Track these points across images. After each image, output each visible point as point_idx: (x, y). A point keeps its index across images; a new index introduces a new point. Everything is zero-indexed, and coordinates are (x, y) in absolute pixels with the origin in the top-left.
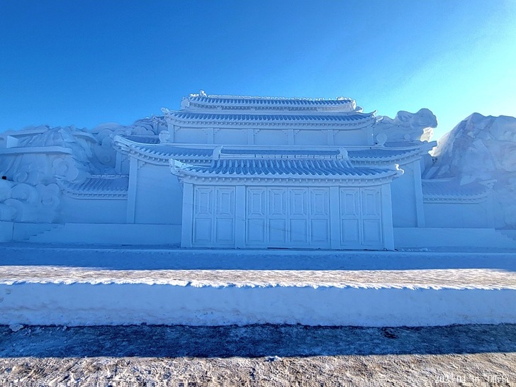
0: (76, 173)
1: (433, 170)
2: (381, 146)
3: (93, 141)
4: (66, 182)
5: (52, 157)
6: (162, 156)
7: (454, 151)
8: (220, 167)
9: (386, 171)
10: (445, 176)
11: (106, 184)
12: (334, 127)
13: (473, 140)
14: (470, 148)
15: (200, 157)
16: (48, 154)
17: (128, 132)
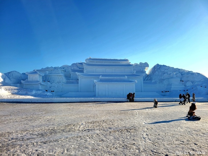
0: (65, 80)
2: (135, 73)
4: (63, 82)
5: (58, 76)
6: (86, 77)
7: (152, 74)
9: (134, 82)
10: (149, 80)
12: (124, 68)
14: (155, 73)
15: (95, 77)
17: (73, 68)
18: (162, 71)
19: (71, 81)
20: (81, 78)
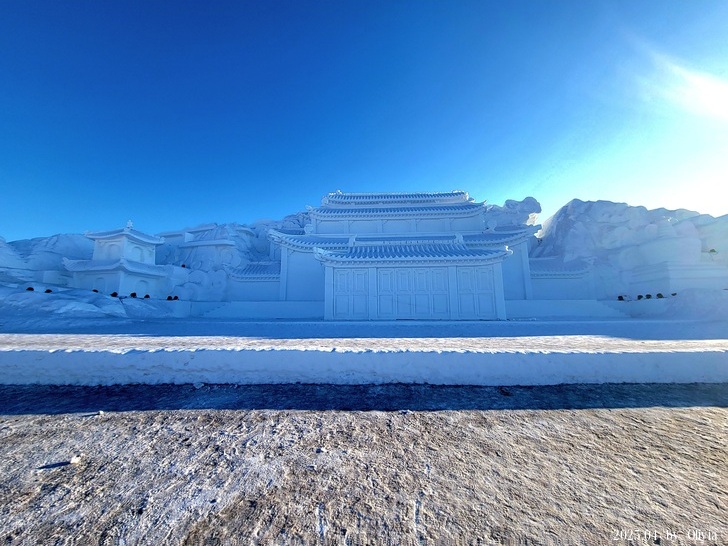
0: (238, 261)
1: (539, 249)
2: (492, 230)
3: (251, 235)
4: (231, 268)
5: (219, 248)
6: (307, 245)
7: (557, 233)
8: (355, 252)
9: (497, 252)
10: (550, 255)
11: (263, 269)
12: (451, 216)
13: (574, 222)
14: (572, 230)
15: (338, 245)
16: (217, 246)
19: (263, 263)
20: (291, 252)
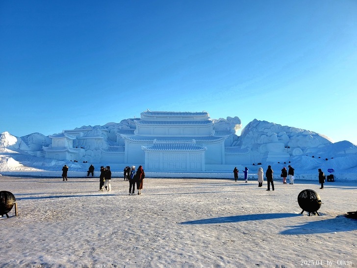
0: (105, 146)
4: (103, 149)
11: (116, 149)
16: (95, 139)
17: (120, 128)
18: (260, 131)
19: (116, 147)
20: (129, 143)
